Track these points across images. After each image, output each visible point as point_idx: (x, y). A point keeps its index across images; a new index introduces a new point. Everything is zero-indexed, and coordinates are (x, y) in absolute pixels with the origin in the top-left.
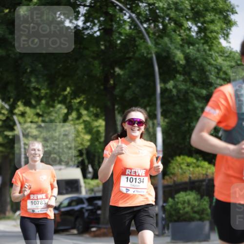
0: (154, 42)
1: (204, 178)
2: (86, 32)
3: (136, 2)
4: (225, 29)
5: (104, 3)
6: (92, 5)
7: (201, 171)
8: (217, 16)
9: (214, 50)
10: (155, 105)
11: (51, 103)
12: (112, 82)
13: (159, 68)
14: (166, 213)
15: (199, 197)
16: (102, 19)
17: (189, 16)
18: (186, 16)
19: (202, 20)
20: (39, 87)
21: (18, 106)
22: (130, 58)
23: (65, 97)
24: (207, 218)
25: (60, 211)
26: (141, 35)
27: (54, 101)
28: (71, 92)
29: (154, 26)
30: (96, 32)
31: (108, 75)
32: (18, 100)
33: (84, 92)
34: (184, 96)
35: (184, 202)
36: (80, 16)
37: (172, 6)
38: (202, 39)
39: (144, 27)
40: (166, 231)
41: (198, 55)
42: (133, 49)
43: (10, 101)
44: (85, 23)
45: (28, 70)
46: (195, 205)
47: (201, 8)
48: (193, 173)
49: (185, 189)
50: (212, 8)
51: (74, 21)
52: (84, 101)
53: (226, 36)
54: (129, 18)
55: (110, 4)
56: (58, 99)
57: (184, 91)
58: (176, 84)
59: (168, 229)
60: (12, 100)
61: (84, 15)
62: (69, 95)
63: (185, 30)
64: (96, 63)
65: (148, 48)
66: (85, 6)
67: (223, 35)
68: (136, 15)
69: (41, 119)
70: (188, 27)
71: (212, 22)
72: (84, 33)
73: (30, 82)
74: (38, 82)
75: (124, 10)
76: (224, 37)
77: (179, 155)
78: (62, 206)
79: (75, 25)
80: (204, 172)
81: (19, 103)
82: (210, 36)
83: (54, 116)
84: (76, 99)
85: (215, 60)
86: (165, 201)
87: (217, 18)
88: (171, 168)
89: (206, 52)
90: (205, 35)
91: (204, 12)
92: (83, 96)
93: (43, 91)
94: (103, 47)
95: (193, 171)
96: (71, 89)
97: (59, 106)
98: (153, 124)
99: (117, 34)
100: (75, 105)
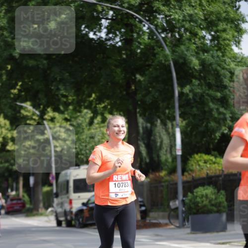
0: (171, 50)
1: (221, 174)
2: (109, 43)
3: (155, 14)
4: (237, 37)
5: (125, 16)
6: (114, 18)
7: (217, 168)
8: (229, 25)
9: (227, 56)
10: (174, 107)
11: (78, 108)
12: (133, 88)
13: (177, 74)
14: (186, 207)
15: (216, 191)
16: (123, 30)
17: (203, 26)
18: (200, 26)
19: (215, 29)
20: (67, 94)
21: (48, 112)
22: (149, 66)
23: (91, 102)
24: (224, 210)
25: (88, 207)
26: (159, 44)
27: (80, 107)
28: (96, 98)
29: (171, 35)
30: (117, 43)
31: (129, 81)
32: (48, 107)
33: (108, 99)
34: (200, 99)
35: (202, 196)
36: (102, 28)
37: (188, 18)
38: (215, 46)
39: (163, 38)
40: (187, 223)
41: (212, 61)
42: (152, 58)
43: (40, 107)
44: (107, 34)
46: (212, 198)
47: (214, 18)
48: (210, 169)
49: (203, 185)
50: (225, 18)
51: (97, 33)
53: (238, 43)
54: (148, 29)
55: (131, 17)
56: (84, 105)
57: (200, 94)
58: (192, 89)
59: (188, 221)
60: (42, 106)
61: (106, 28)
62: (94, 100)
63: (200, 39)
64: (119, 70)
65: (166, 56)
66: (107, 19)
67: (235, 43)
68: (154, 26)
69: (69, 123)
70: (202, 36)
71: (224, 30)
72: (106, 44)
73: (58, 89)
74: (65, 89)
75: (143, 22)
76: (236, 44)
77: (197, 154)
78: (90, 202)
79: (98, 37)
80: (220, 168)
81: (49, 109)
82: (223, 44)
83: (80, 120)
84: (101, 104)
85: (229, 65)
86: (185, 195)
87: (229, 27)
88: (190, 165)
89: (219, 58)
90: (219, 43)
91: (216, 22)
92: (107, 101)
93: (70, 98)
94: (124, 56)
95: (210, 167)
96: (96, 95)
97: (85, 111)
98: (172, 125)
99: (137, 44)
100: (100, 110)
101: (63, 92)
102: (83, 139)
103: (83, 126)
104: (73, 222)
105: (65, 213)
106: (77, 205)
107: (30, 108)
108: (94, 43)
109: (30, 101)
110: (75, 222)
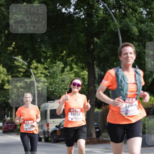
0: (119, 22)
1: (151, 107)
2: (76, 16)
11: (54, 61)
12: (92, 47)
13: (122, 38)
16: (85, 7)
17: (141, 5)
18: (139, 4)
19: (149, 7)
20: (46, 51)
21: (33, 63)
22: (103, 32)
23: (63, 57)
25: (60, 128)
26: (110, 17)
28: (66, 53)
29: (119, 11)
30: (82, 15)
31: (89, 43)
33: (74, 55)
36: (72, 5)
38: (149, 19)
39: (113, 13)
41: (147, 29)
42: (105, 26)
43: (28, 60)
44: (74, 10)
45: (39, 40)
52: (74, 59)
56: (58, 58)
60: (29, 59)
61: (74, 5)
62: (65, 55)
63: (138, 14)
64: (82, 35)
65: (115, 25)
68: (107, 4)
69: (47, 71)
70: (140, 12)
72: (74, 16)
73: (40, 47)
74: (45, 47)
75: (100, 1)
78: (61, 125)
79: (68, 11)
80: (151, 103)
81: (34, 61)
83: (55, 68)
84: (70, 58)
89: (152, 27)
90: (152, 17)
91: (150, 2)
92: (74, 56)
93: (48, 53)
94: (86, 25)
96: (66, 52)
97: (59, 62)
99: (95, 17)
100: (69, 62)
101: (44, 49)
102: (57, 82)
103: (57, 73)
104: (49, 139)
105: (44, 133)
106: (52, 127)
107: (21, 60)
108: (65, 16)
109: (21, 55)
110: (51, 139)
